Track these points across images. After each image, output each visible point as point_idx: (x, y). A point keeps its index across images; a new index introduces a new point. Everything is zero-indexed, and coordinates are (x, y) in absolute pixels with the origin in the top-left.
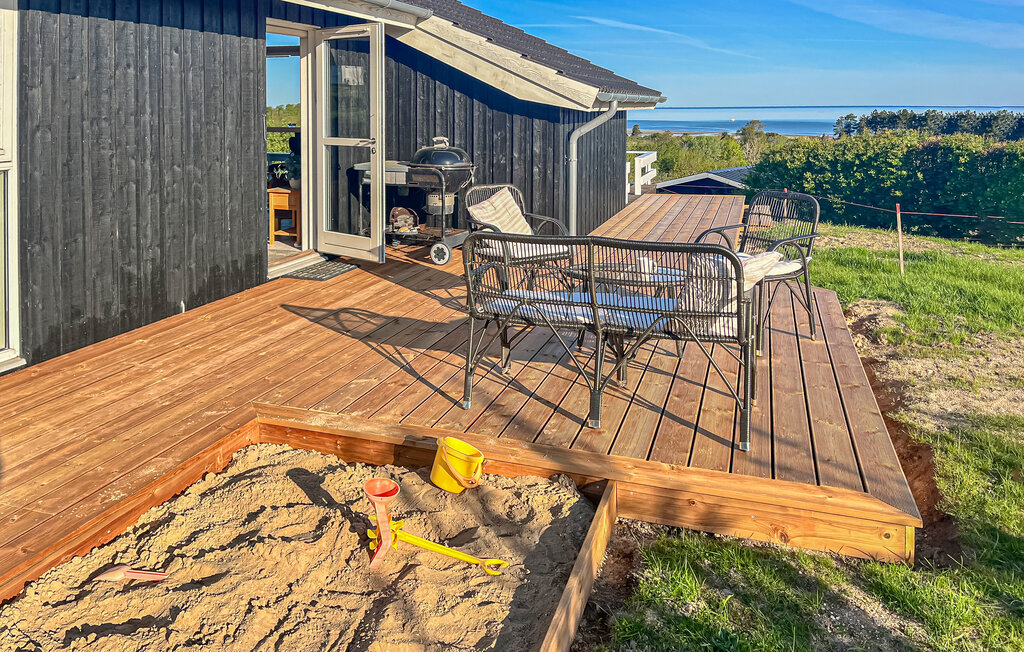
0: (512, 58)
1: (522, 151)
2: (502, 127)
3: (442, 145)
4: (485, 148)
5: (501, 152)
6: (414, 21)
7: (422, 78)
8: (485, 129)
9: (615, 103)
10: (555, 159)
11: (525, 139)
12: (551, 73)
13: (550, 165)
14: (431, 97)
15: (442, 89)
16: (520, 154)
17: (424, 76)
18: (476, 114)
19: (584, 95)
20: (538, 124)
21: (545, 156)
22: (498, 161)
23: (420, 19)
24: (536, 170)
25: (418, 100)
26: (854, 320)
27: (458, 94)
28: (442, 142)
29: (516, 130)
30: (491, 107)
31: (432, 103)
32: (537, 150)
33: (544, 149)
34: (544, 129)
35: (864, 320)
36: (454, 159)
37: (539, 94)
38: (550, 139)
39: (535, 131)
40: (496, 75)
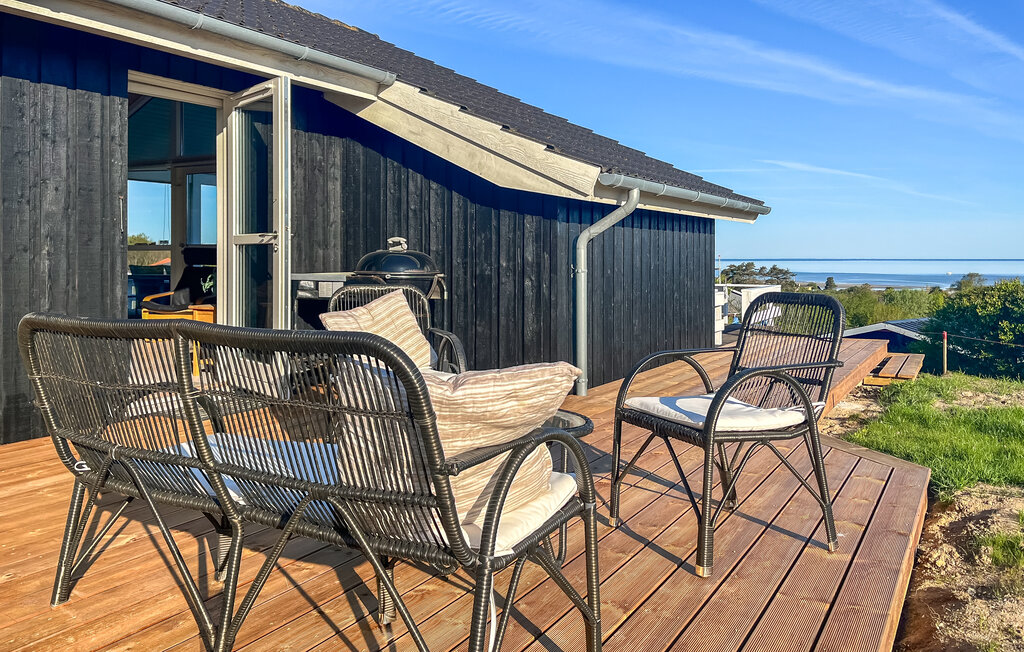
0: (489, 131)
1: (511, 258)
2: (485, 226)
3: (398, 248)
4: (466, 256)
5: (486, 258)
6: (374, 90)
7: (392, 164)
8: (466, 229)
9: (635, 193)
10: (553, 269)
11: (514, 241)
12: (539, 149)
13: (546, 276)
14: (404, 190)
15: (416, 180)
16: (508, 261)
17: (396, 164)
18: (455, 209)
19: (580, 178)
20: (530, 222)
21: (539, 265)
22: (482, 271)
23: (382, 86)
24: (528, 283)
25: (388, 193)
26: (955, 517)
27: (434, 185)
28: (399, 244)
29: (504, 230)
30: (473, 201)
31: (404, 199)
32: (529, 258)
33: (538, 256)
34: (538, 228)
35: (970, 518)
36: (413, 265)
37: (525, 180)
38: (546, 242)
39: (526, 231)
40: (472, 155)
